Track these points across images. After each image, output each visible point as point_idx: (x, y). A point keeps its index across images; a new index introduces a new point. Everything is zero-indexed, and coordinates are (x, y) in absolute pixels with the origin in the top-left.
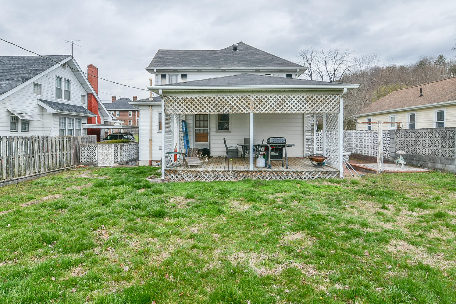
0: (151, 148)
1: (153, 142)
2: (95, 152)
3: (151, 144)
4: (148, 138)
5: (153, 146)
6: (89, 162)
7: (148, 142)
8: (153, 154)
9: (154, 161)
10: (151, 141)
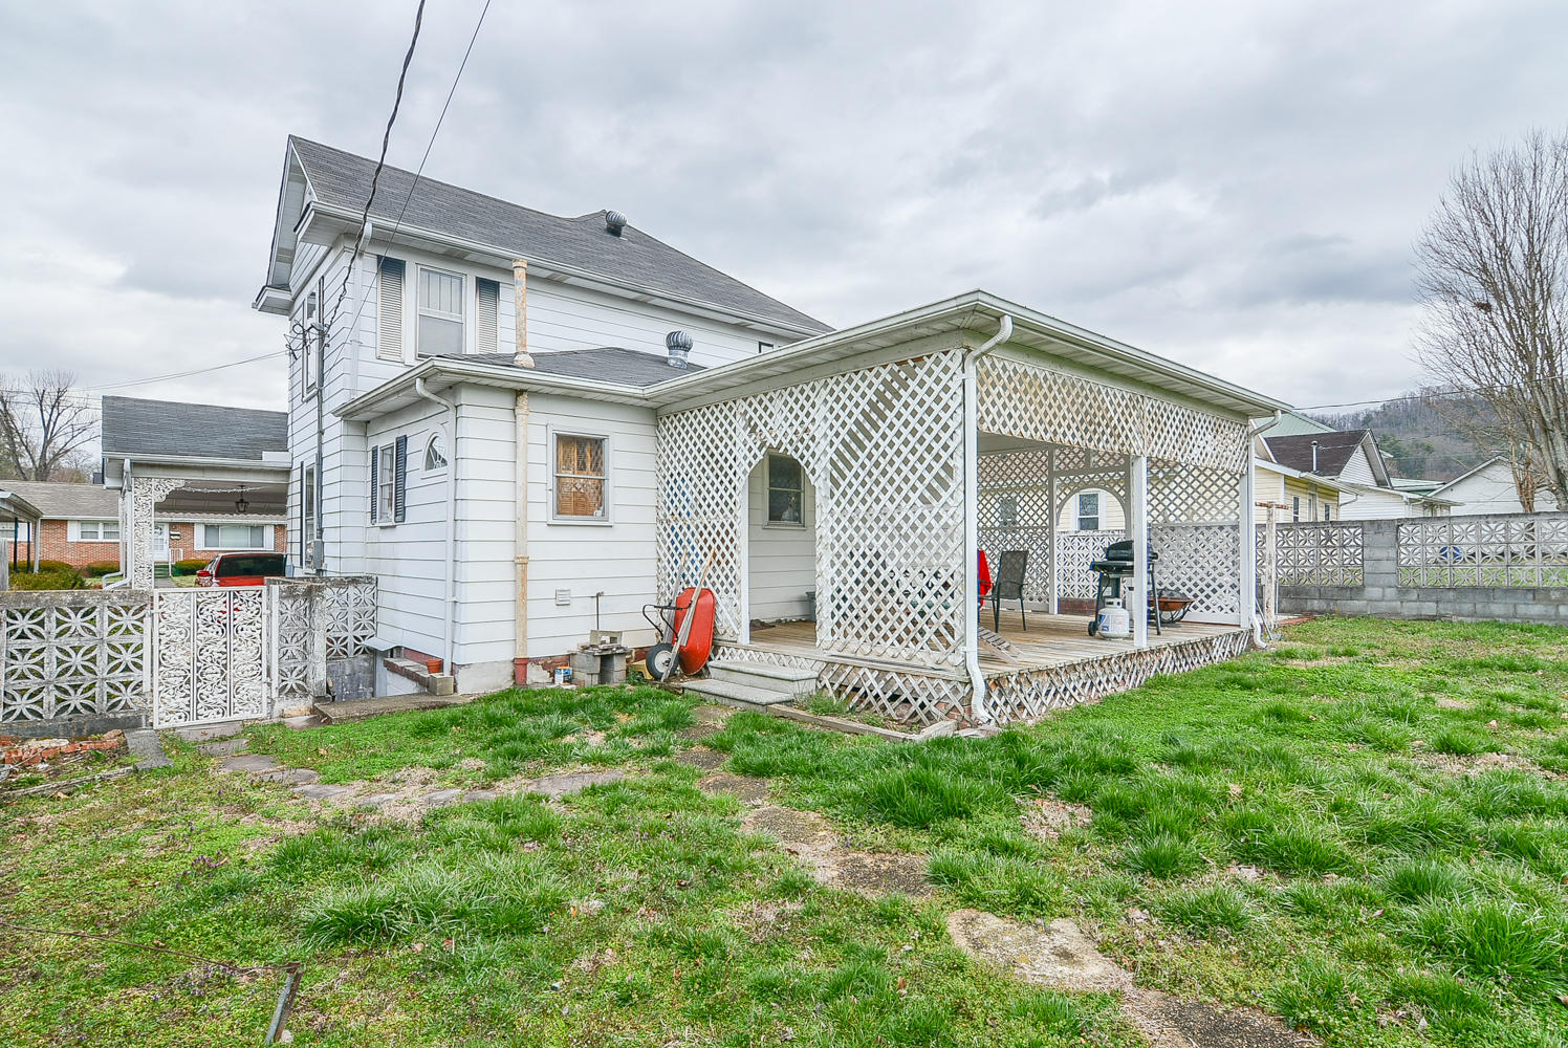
0: (521, 600)
1: (533, 571)
2: (135, 639)
3: (524, 581)
4: (507, 553)
5: (533, 590)
6: (76, 710)
7: (507, 572)
8: (533, 629)
9: (536, 661)
10: (521, 563)
